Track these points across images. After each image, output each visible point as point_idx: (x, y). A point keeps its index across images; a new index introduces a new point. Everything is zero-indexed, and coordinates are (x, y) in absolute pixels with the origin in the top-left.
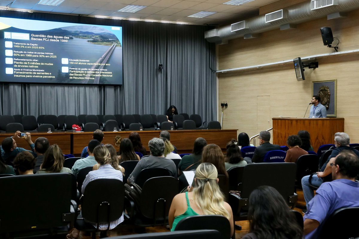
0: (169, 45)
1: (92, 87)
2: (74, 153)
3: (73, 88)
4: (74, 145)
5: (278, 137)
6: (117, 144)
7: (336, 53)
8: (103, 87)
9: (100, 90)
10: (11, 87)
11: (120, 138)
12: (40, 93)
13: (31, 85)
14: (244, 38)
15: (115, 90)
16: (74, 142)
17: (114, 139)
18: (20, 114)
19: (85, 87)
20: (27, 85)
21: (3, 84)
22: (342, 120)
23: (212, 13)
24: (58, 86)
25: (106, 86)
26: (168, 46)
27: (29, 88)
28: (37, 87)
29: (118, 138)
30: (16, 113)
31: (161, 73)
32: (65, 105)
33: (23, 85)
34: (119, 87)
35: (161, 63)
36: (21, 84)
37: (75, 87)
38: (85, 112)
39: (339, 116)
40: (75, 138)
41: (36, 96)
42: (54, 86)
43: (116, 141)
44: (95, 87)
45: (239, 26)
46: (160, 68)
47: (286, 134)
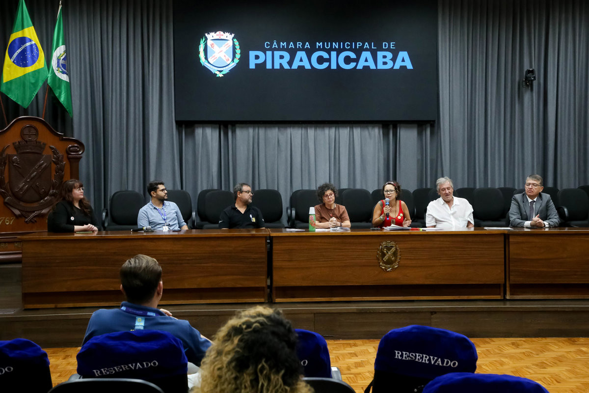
0: (554, 25)
1: (367, 127)
2: (276, 283)
3: (327, 131)
6: (384, 262)
8: (391, 126)
9: (386, 135)
10: (199, 131)
11: (393, 249)
12: (256, 143)
13: (237, 125)
15: (420, 134)
17: (378, 249)
18: (216, 187)
19: (352, 128)
20: (230, 126)
21: (184, 126)
24: (294, 127)
25: (398, 125)
26: (551, 26)
27: (234, 132)
28: (251, 130)
29: (389, 249)
30: (207, 187)
31: (532, 90)
32: (309, 167)
33: (222, 127)
34: (429, 125)
35: (531, 66)
36: (218, 126)
37: (330, 127)
38: (352, 183)
41: (248, 150)
42: (286, 128)
43: (384, 255)
44: (373, 127)
46: (528, 81)
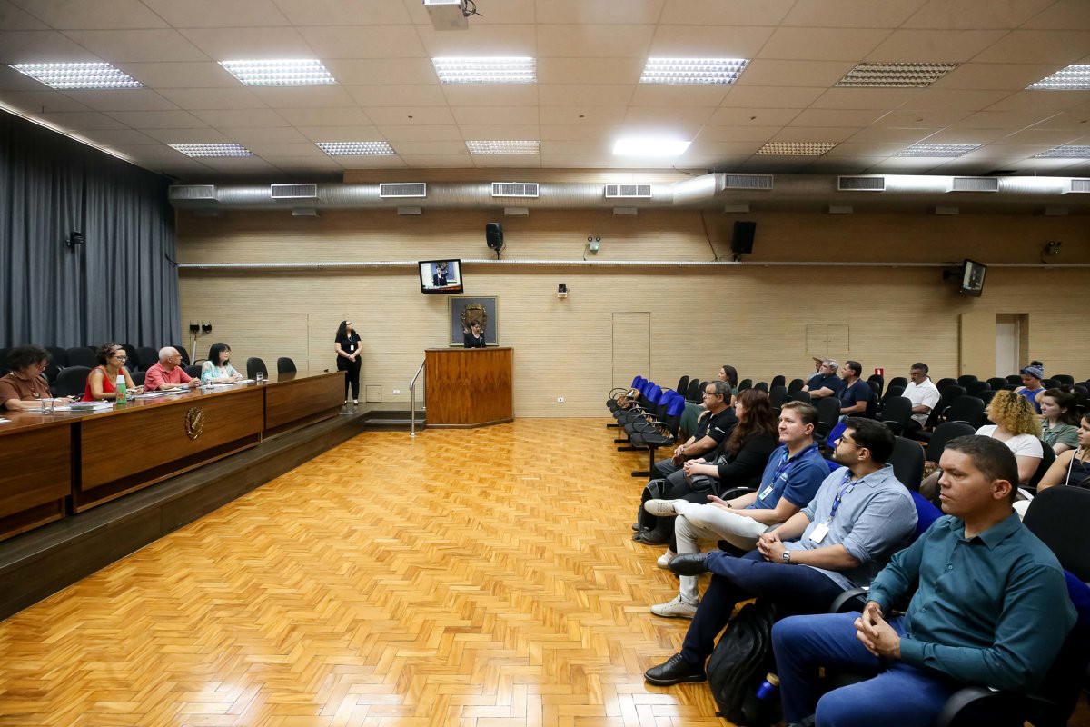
2: (84, 487)
4: (84, 459)
5: (440, 377)
7: (498, 261)
14: (294, 214)
16: (84, 451)
22: (508, 351)
23: (242, 153)
26: (88, 194)
29: (195, 413)
39: (502, 344)
40: (84, 436)
43: (191, 421)
45: (296, 191)
46: (74, 241)
47: (460, 374)
